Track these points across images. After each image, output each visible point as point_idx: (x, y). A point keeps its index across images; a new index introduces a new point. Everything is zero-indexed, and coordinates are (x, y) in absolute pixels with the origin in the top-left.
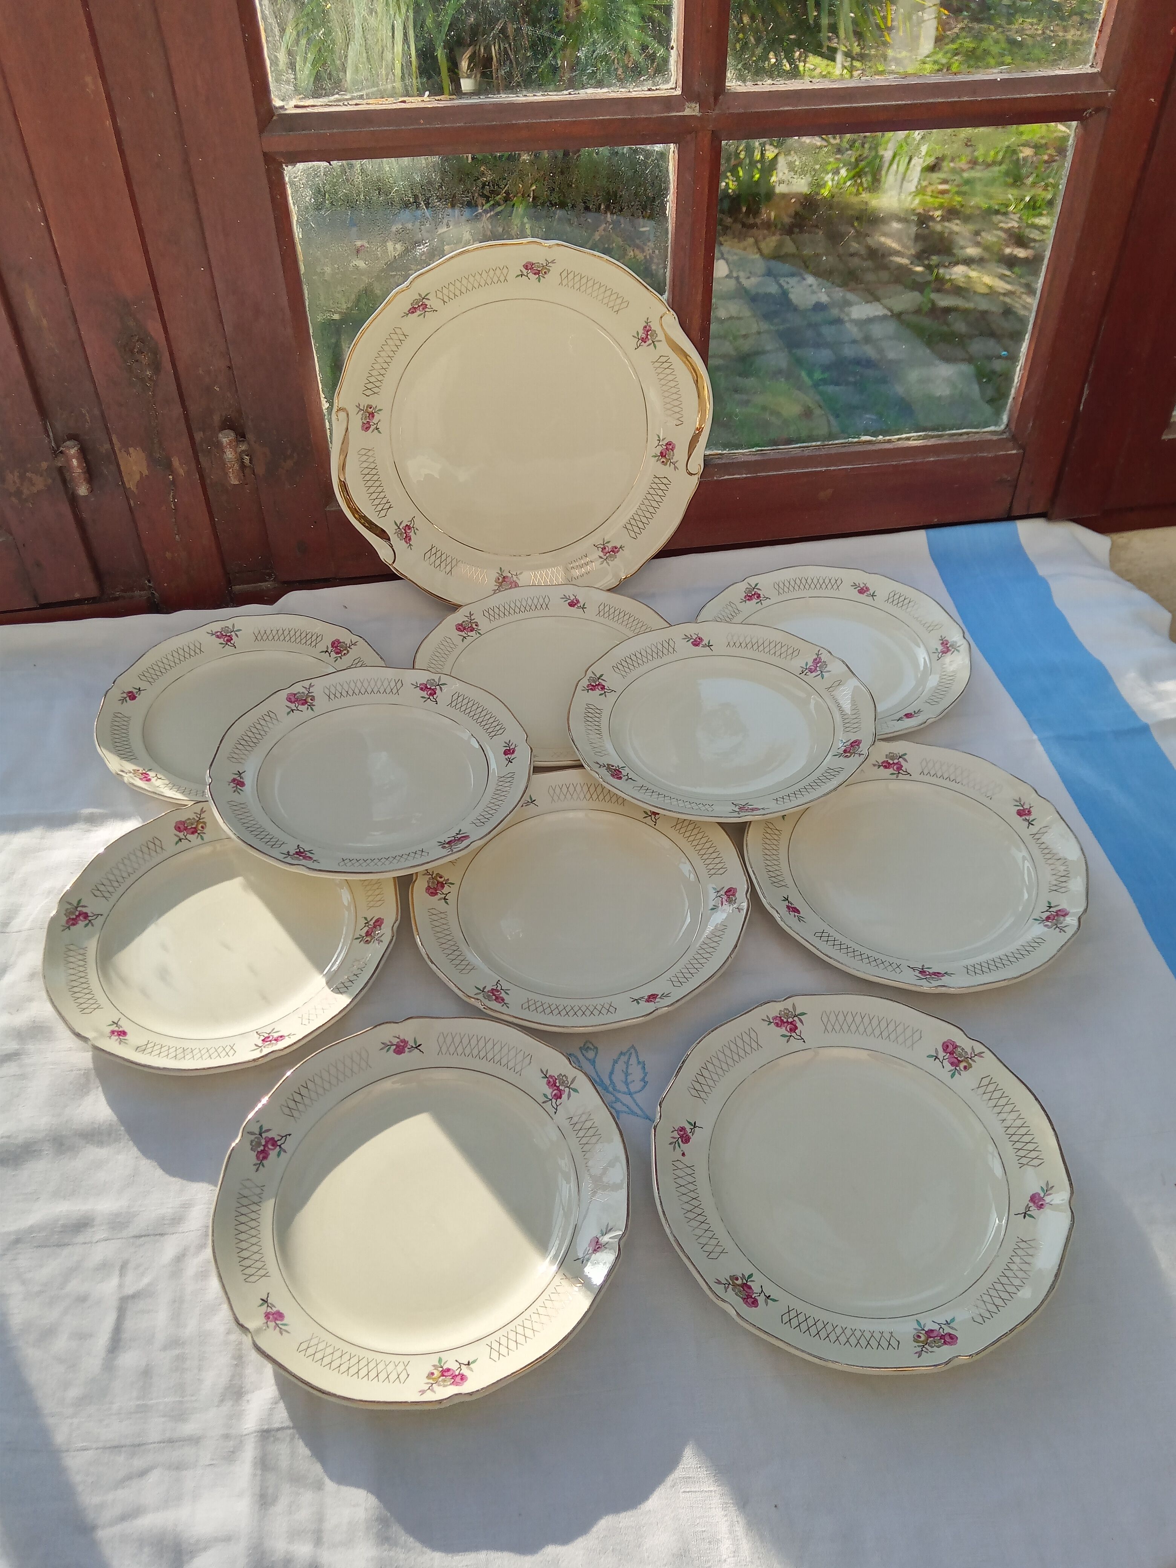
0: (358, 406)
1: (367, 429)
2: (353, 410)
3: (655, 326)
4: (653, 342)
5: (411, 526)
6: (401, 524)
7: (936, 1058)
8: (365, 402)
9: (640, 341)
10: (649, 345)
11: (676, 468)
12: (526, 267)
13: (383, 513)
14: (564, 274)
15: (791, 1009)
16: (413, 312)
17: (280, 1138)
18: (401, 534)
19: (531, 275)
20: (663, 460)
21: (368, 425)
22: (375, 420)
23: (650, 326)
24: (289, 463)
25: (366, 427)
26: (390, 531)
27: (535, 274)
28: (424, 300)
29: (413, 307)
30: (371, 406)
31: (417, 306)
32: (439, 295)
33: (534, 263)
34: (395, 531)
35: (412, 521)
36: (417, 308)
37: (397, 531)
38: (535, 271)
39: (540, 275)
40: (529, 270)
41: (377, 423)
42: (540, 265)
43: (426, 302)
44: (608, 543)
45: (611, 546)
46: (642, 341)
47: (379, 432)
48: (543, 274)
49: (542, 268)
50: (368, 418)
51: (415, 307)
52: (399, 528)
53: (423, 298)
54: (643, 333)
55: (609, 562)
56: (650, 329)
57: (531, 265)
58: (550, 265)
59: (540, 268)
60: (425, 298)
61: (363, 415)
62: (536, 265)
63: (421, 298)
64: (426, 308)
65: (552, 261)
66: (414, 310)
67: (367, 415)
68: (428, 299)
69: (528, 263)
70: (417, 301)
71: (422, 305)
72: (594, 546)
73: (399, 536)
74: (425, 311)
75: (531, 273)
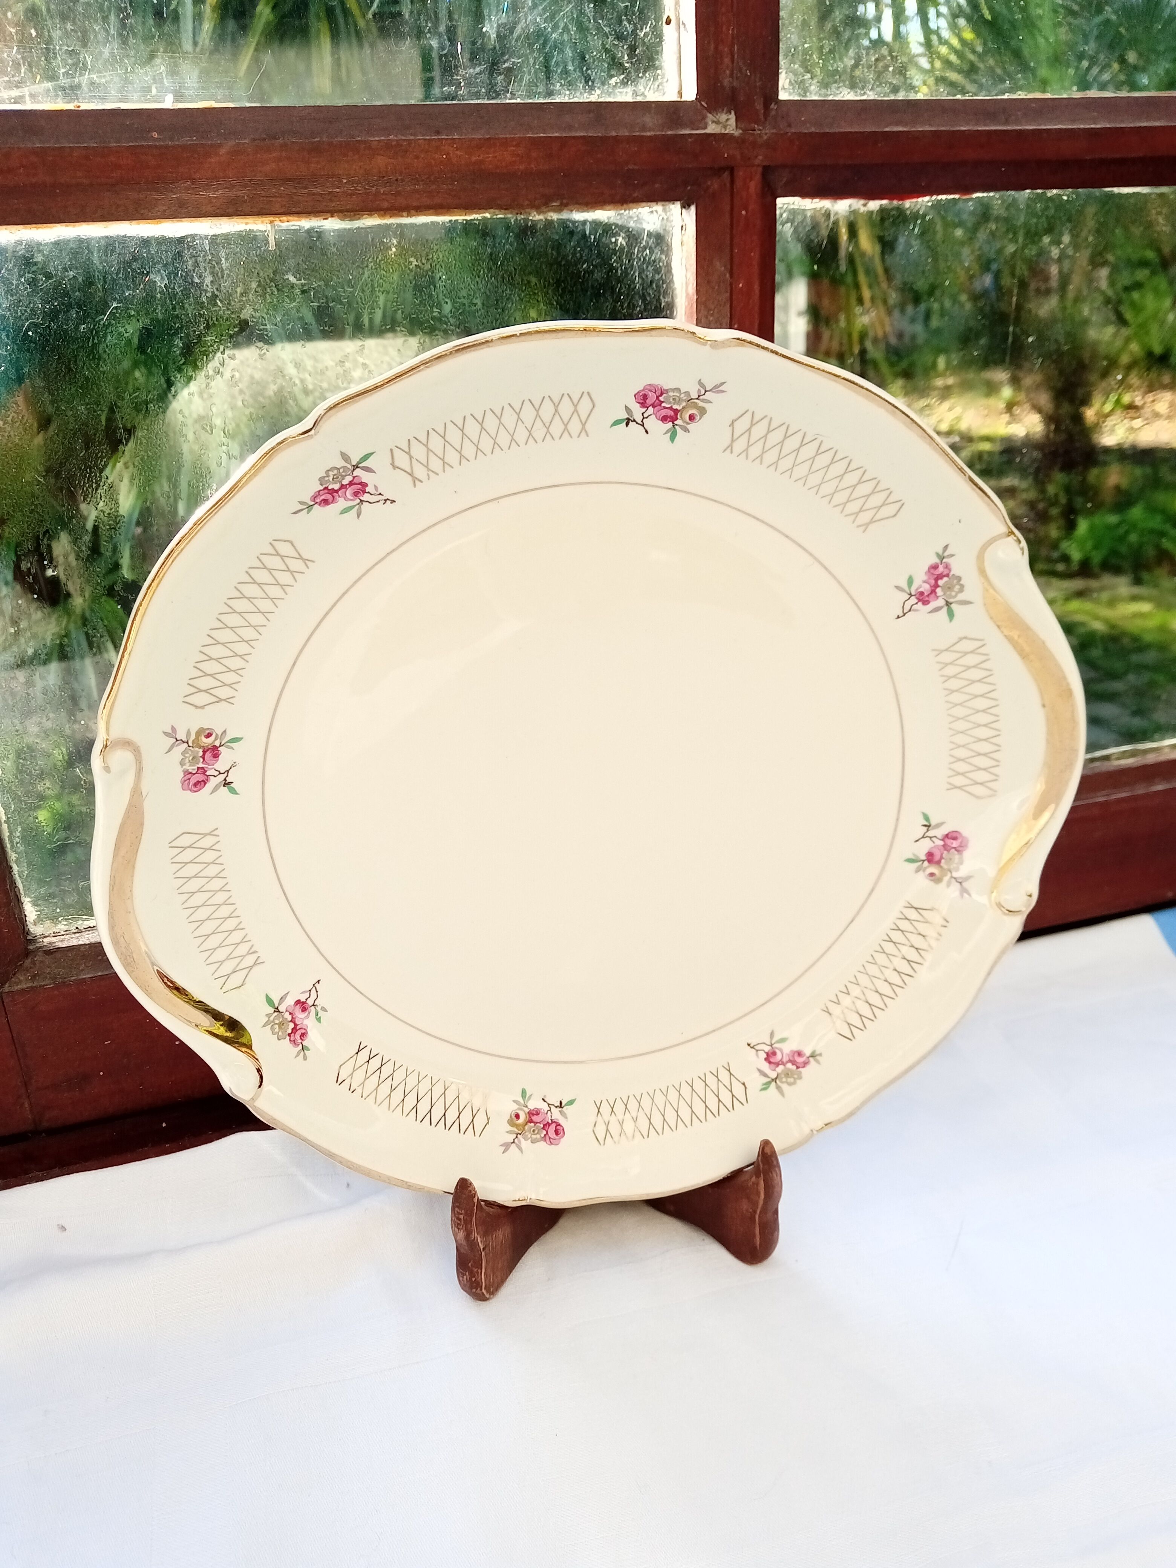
0: (172, 733)
1: (199, 785)
2: (155, 746)
3: (962, 567)
4: (948, 604)
5: (310, 1002)
6: (282, 999)
8: (191, 723)
9: (914, 600)
10: (937, 610)
12: (643, 399)
13: (237, 979)
14: (742, 426)
16: (326, 502)
18: (281, 1025)
19: (653, 423)
20: (933, 869)
21: (200, 777)
22: (222, 764)
23: (947, 567)
25: (197, 781)
26: (251, 1020)
27: (664, 419)
28: (358, 472)
29: (326, 488)
30: (208, 731)
31: (336, 486)
32: (402, 460)
33: (665, 388)
34: (267, 1019)
35: (313, 991)
36: (337, 491)
37: (271, 1019)
38: (664, 412)
39: (676, 422)
40: (651, 409)
41: (228, 771)
42: (682, 396)
43: (365, 477)
44: (778, 1042)
45: (786, 1049)
46: (919, 600)
47: (233, 791)
48: (684, 422)
49: (684, 404)
50: (201, 760)
51: (330, 488)
52: (277, 1010)
53: (356, 467)
54: (924, 582)
55: (784, 1087)
56: (945, 573)
57: (658, 393)
58: (708, 396)
59: (679, 403)
60: (360, 465)
61: (183, 753)
62: (671, 394)
63: (349, 466)
64: (364, 492)
65: (716, 387)
66: (329, 497)
67: (198, 752)
68: (367, 469)
69: (649, 387)
70: (335, 472)
71: (351, 484)
72: (749, 1045)
73: (277, 1030)
74: (361, 501)
75: (653, 417)
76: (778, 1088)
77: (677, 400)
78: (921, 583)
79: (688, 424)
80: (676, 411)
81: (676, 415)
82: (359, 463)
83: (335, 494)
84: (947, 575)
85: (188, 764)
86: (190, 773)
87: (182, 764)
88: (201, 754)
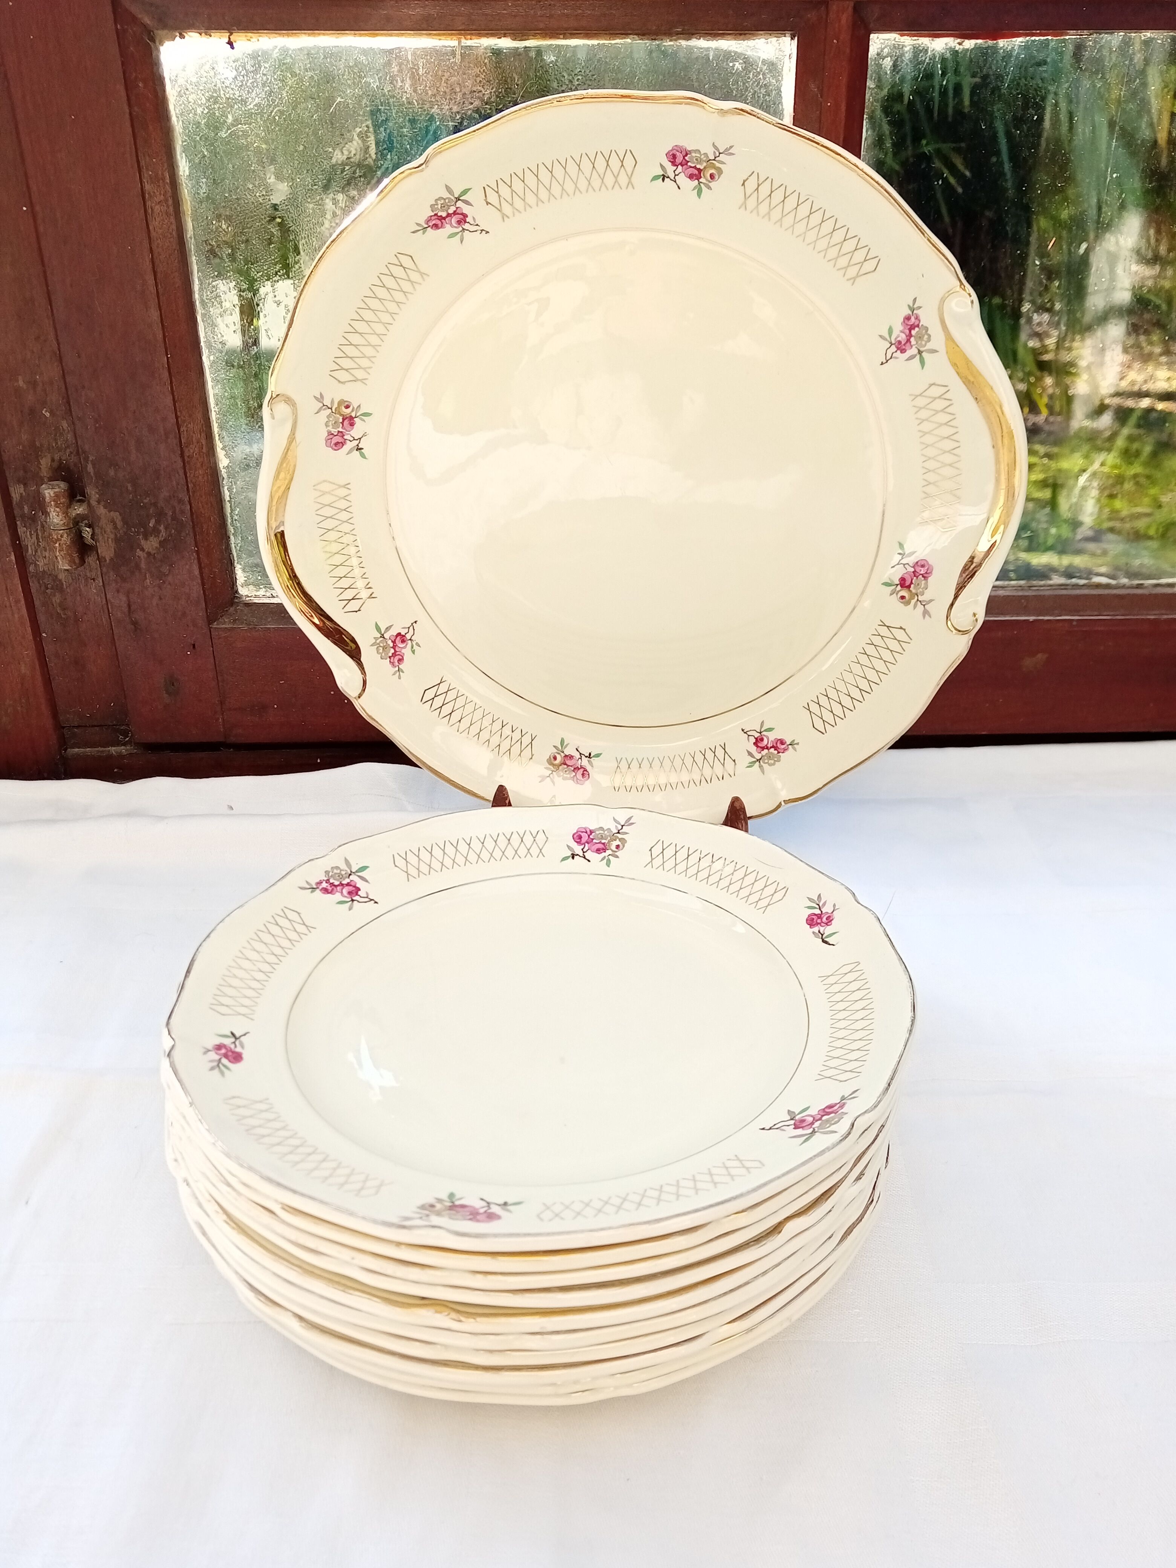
0: (320, 399)
1: (339, 445)
2: (307, 406)
3: (928, 318)
4: (920, 352)
5: (408, 636)
6: (388, 629)
8: (335, 394)
9: (894, 348)
10: (912, 358)
11: (926, 613)
12: (673, 158)
13: (355, 605)
14: (751, 184)
16: (436, 226)
18: (384, 648)
19: (682, 179)
20: (904, 593)
21: (338, 439)
22: (356, 432)
23: (917, 318)
25: (337, 442)
26: (365, 640)
27: (691, 177)
28: (459, 204)
29: (436, 215)
30: (346, 403)
31: (444, 214)
32: (493, 197)
33: (689, 149)
34: (374, 641)
35: (411, 628)
36: (444, 218)
37: (378, 641)
38: (690, 171)
39: (700, 180)
40: (680, 167)
41: (360, 439)
42: (702, 157)
43: (466, 209)
44: (766, 731)
45: (772, 736)
46: (898, 349)
47: (363, 456)
48: (707, 180)
49: (705, 164)
50: (341, 425)
51: (439, 215)
52: (382, 636)
53: (458, 199)
54: (901, 332)
55: (765, 766)
56: (916, 324)
57: (684, 153)
58: (722, 157)
59: (700, 163)
60: (461, 198)
61: (328, 417)
62: (694, 155)
63: (453, 198)
64: (465, 222)
65: (727, 150)
66: (439, 222)
67: (339, 419)
68: (466, 202)
69: (675, 148)
70: (442, 201)
71: (455, 213)
72: (743, 730)
73: (381, 651)
74: (463, 229)
75: (682, 174)
76: (761, 766)
77: (699, 161)
78: (899, 333)
79: (710, 182)
80: (699, 170)
81: (700, 173)
82: (460, 196)
83: (443, 221)
84: (918, 326)
85: (331, 427)
86: (332, 434)
87: (327, 425)
88: (341, 420)
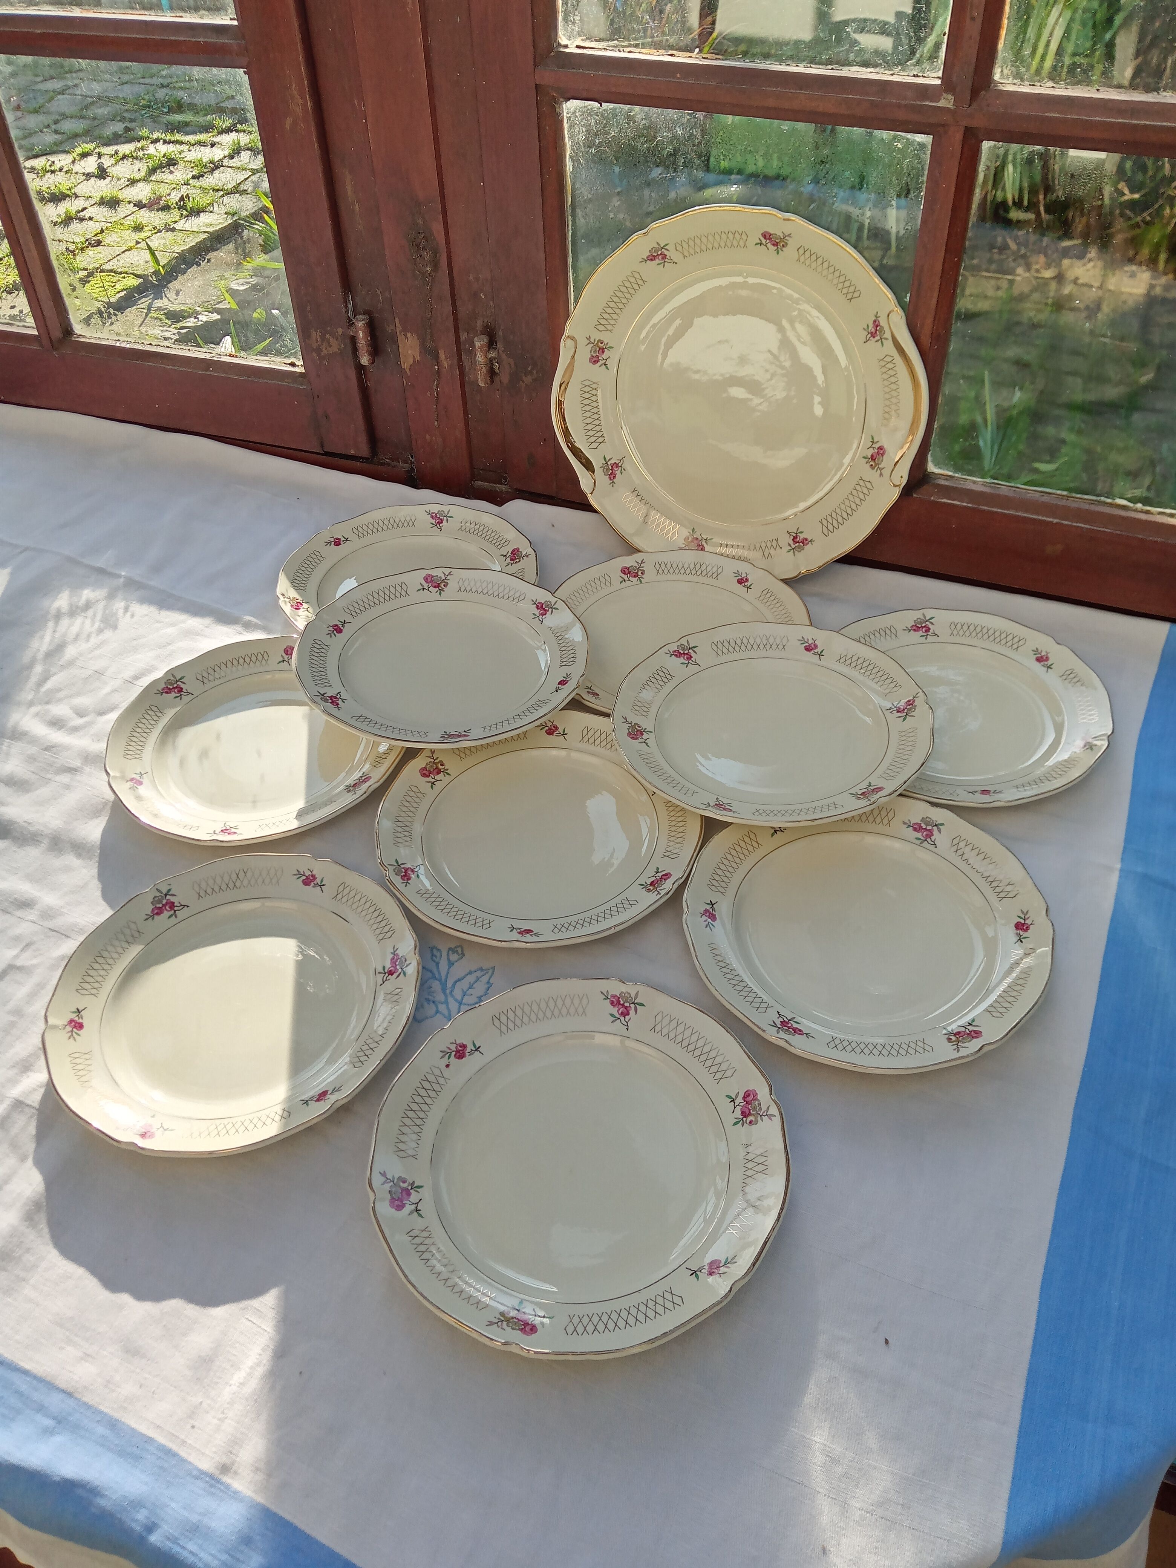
0: (589, 338)
1: (595, 362)
2: (582, 342)
3: (883, 322)
4: (881, 339)
5: (620, 465)
6: (610, 460)
7: (733, 1101)
8: (596, 336)
9: (869, 335)
10: (877, 341)
11: (881, 474)
12: (764, 236)
13: (595, 445)
14: (801, 251)
15: (633, 996)
16: (652, 260)
17: (179, 905)
18: (607, 470)
19: (770, 246)
20: (872, 463)
21: (596, 359)
22: (605, 356)
23: (878, 322)
24: (528, 379)
25: (594, 360)
26: (597, 463)
27: (774, 245)
28: (663, 250)
30: (601, 341)
32: (679, 248)
33: (771, 233)
34: (602, 465)
35: (622, 461)
36: (656, 256)
37: (604, 466)
38: (773, 242)
40: (768, 240)
41: (607, 360)
42: (778, 237)
43: (666, 252)
44: (800, 533)
45: (802, 536)
46: (871, 336)
47: (607, 368)
49: (779, 240)
50: (598, 352)
51: (653, 255)
52: (607, 463)
55: (796, 552)
56: (878, 324)
57: (769, 235)
58: (786, 238)
59: (777, 239)
61: (592, 348)
62: (774, 235)
63: (660, 248)
65: (789, 235)
66: (653, 258)
67: (597, 349)
68: (667, 250)
69: (765, 232)
70: (655, 249)
71: (661, 254)
72: (788, 532)
73: (605, 471)
74: (665, 262)
75: (769, 244)
76: (793, 551)
78: (871, 328)
79: (782, 248)
80: (777, 243)
82: (664, 247)
84: (879, 326)
85: (593, 353)
87: (591, 352)
